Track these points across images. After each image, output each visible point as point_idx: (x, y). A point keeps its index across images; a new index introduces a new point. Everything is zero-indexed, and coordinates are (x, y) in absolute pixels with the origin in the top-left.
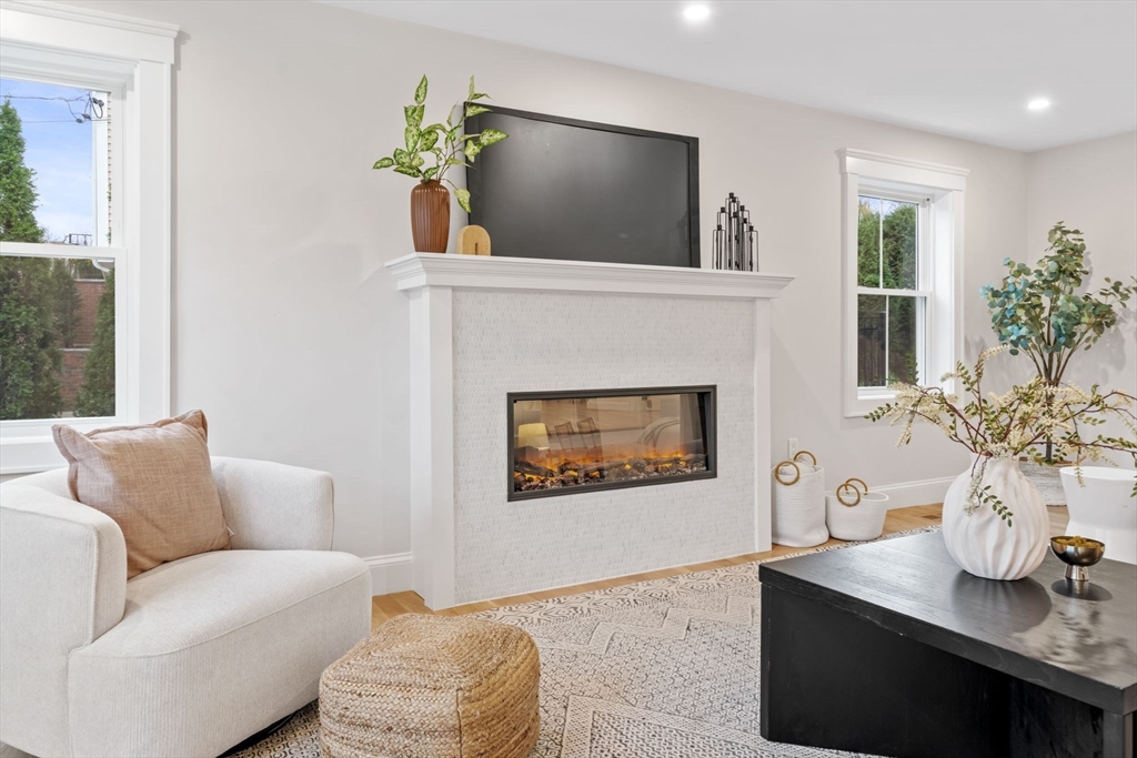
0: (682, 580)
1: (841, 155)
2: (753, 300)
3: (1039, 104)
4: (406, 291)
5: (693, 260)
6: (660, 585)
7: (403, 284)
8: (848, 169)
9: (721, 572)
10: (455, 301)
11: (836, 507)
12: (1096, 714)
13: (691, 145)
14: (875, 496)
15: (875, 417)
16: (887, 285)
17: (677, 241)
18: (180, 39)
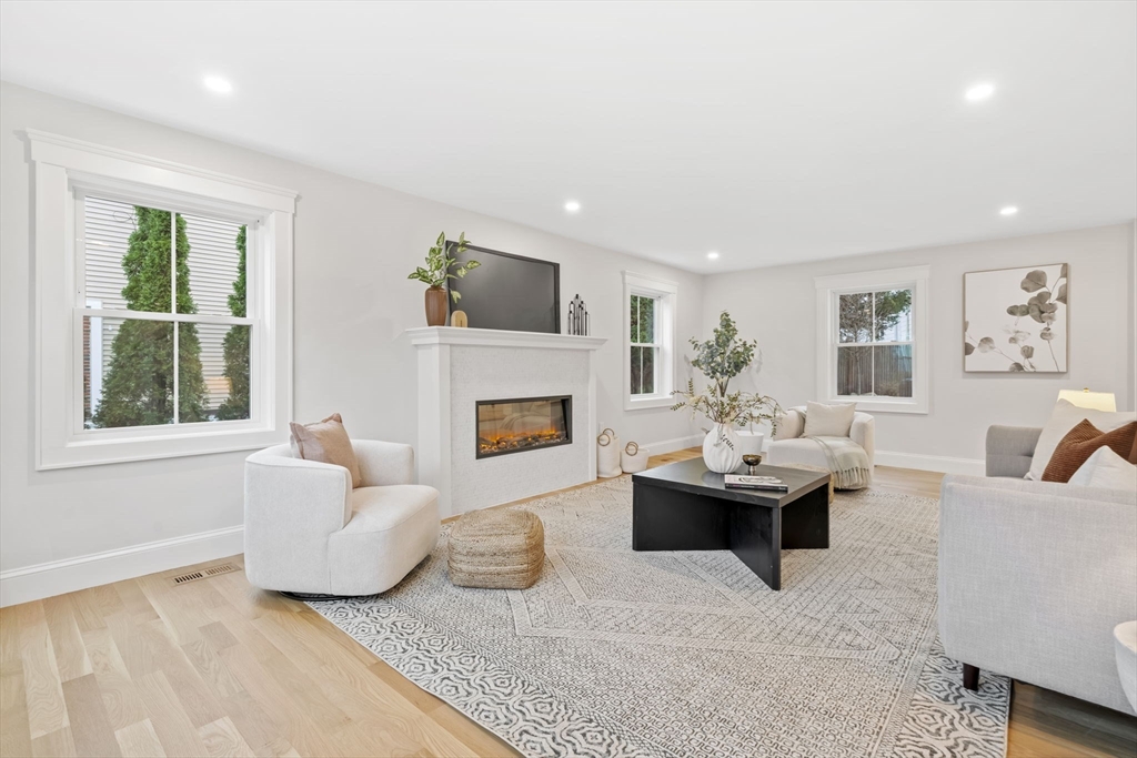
0: (562, 496)
1: (623, 273)
2: (588, 351)
3: (713, 256)
4: (416, 346)
5: (557, 330)
6: (551, 498)
7: (415, 342)
8: (627, 281)
9: (578, 491)
10: (451, 352)
11: (625, 456)
12: (769, 510)
13: (556, 267)
14: (643, 450)
15: (675, 408)
16: (642, 342)
17: (549, 318)
18: (298, 199)
